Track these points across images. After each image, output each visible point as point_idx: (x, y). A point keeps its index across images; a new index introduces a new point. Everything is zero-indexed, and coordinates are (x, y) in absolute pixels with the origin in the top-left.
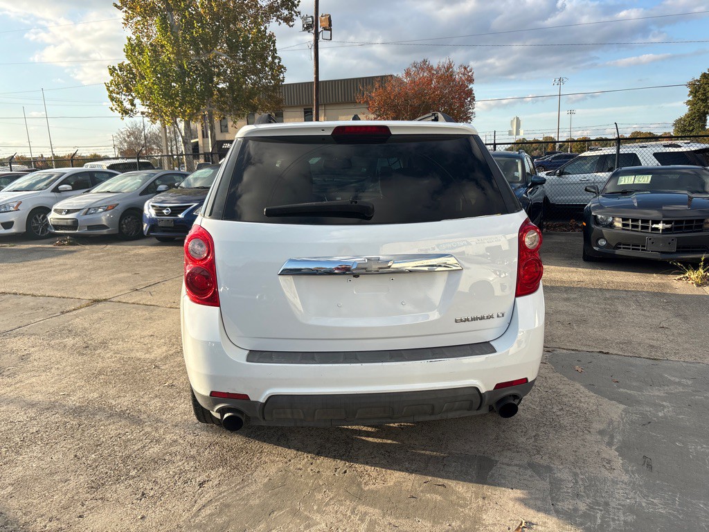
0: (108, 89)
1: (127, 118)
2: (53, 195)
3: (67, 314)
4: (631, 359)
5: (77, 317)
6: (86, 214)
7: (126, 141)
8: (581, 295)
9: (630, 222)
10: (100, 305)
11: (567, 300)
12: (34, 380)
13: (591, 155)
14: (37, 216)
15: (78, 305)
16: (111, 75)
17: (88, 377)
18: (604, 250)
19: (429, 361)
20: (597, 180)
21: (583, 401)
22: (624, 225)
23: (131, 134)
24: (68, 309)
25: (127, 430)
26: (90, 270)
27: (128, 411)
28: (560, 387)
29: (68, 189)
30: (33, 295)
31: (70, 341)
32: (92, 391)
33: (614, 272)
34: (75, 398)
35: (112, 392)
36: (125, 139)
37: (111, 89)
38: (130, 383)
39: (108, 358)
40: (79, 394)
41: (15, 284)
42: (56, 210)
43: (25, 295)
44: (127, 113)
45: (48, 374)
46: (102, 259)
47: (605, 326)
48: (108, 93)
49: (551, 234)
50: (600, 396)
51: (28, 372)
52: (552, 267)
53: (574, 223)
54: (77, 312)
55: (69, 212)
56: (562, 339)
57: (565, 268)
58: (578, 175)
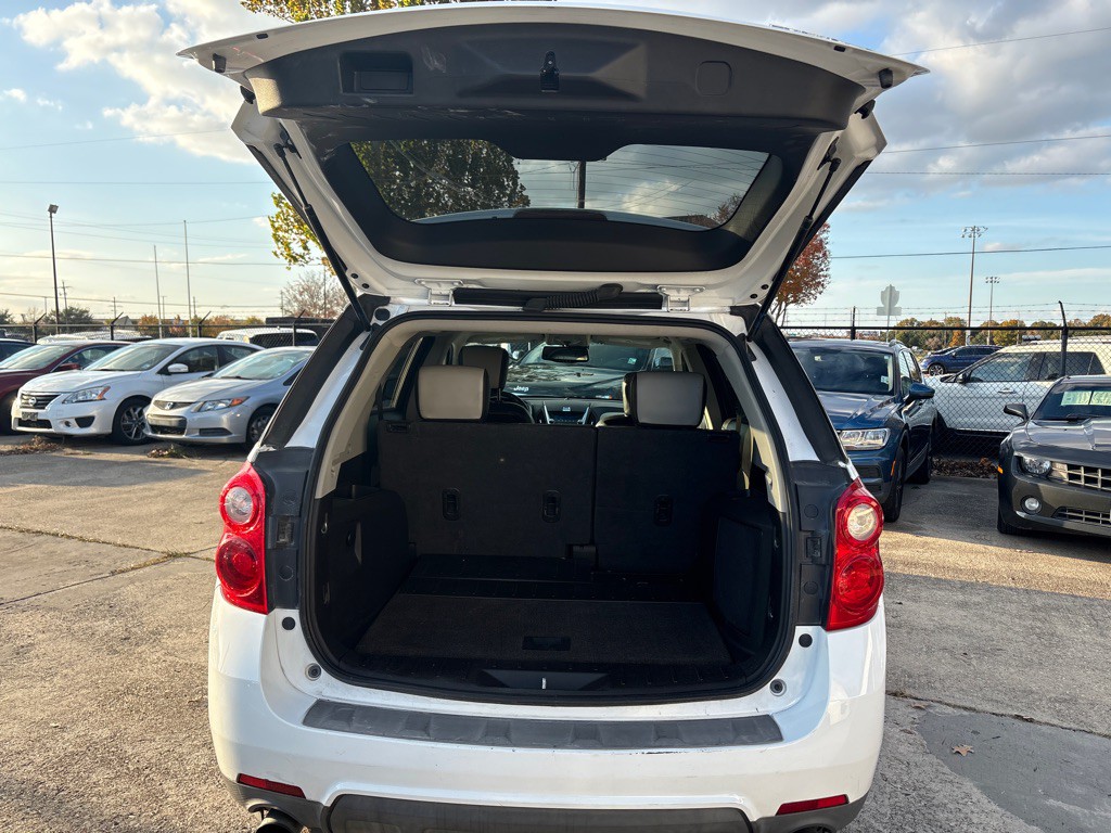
0: (273, 226)
1: (295, 267)
2: (161, 378)
3: (120, 575)
4: (1074, 735)
5: (133, 583)
6: (199, 410)
7: (297, 300)
8: (990, 598)
9: (1082, 473)
10: (178, 563)
11: (963, 605)
12: (20, 695)
13: (1017, 351)
14: (131, 410)
15: (142, 560)
16: (277, 205)
17: (105, 696)
18: (1034, 518)
19: (646, 751)
20: (1027, 394)
21: (975, 821)
22: (1071, 477)
23: (305, 290)
24: (124, 567)
25: (133, 809)
26: (185, 501)
27: (147, 771)
28: (933, 786)
29: (182, 370)
30: (82, 539)
31: (103, 626)
32: (103, 725)
33: (1053, 557)
34: (72, 735)
35: (135, 729)
36: (295, 297)
37: (276, 225)
38: (171, 714)
39: (152, 662)
40: (80, 729)
41: (63, 518)
42: (157, 403)
43: (68, 537)
44: (296, 260)
45: (47, 684)
46: (209, 483)
47: (1030, 664)
48: (272, 231)
49: (947, 481)
50: (1008, 814)
51: (17, 677)
52: (942, 541)
53: (986, 464)
54: (135, 572)
55: (175, 405)
56: (948, 683)
57: (964, 544)
58: (995, 385)
